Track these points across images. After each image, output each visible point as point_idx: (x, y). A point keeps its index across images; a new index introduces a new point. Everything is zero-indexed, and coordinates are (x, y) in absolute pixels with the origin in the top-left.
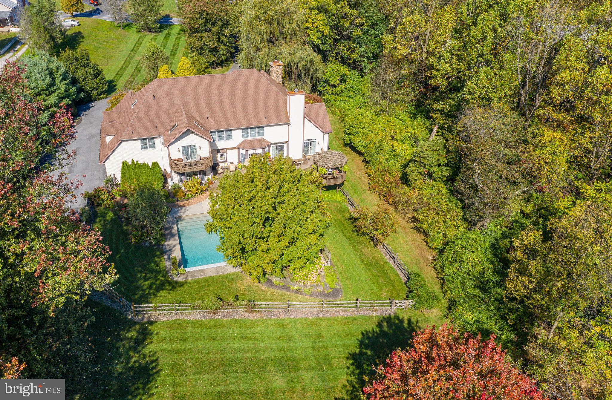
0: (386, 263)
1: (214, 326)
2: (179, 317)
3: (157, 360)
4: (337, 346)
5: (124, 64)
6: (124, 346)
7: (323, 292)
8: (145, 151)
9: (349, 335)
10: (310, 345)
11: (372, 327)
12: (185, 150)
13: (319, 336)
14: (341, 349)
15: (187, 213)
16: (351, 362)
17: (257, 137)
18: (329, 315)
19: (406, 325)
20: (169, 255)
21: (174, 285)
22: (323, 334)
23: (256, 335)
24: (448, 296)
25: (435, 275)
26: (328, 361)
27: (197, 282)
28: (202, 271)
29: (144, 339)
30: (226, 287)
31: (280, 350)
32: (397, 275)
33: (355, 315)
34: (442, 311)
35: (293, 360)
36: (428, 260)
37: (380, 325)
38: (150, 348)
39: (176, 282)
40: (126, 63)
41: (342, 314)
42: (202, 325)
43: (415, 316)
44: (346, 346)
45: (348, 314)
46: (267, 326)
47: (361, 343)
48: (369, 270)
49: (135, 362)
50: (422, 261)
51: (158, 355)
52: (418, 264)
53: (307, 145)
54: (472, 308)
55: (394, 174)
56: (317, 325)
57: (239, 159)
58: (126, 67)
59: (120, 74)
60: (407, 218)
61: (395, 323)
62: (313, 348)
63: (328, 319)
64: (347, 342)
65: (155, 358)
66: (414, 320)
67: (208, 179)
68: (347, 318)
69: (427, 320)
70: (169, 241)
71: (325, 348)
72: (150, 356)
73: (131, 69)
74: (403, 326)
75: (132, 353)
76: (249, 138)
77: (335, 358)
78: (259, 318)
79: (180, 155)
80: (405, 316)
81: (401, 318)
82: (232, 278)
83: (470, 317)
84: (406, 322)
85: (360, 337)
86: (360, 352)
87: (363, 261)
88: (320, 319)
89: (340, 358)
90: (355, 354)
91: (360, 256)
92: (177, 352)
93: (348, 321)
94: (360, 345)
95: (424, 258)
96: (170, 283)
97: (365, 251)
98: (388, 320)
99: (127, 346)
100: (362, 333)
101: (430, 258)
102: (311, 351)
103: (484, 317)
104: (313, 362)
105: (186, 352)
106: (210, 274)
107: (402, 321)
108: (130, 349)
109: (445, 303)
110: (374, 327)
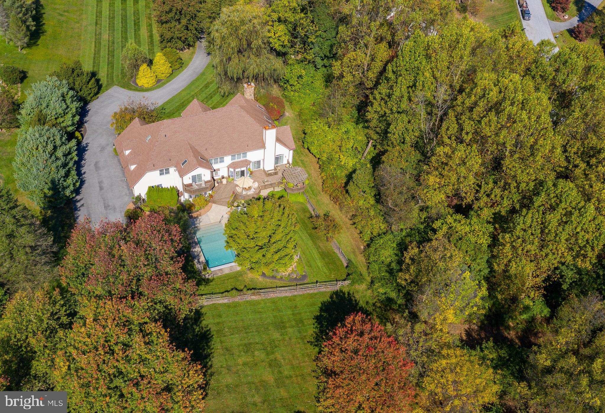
0: (334, 253)
1: (235, 306)
2: (213, 302)
3: (210, 329)
4: (306, 312)
5: (95, 46)
6: (189, 323)
7: (296, 278)
8: (162, 176)
9: (313, 304)
10: (291, 313)
11: (327, 298)
12: (194, 178)
13: (296, 307)
14: (309, 314)
15: (201, 224)
16: (315, 321)
17: (242, 159)
18: (300, 293)
19: (346, 296)
20: (198, 260)
21: (207, 281)
22: (298, 306)
23: (260, 310)
24: (371, 275)
25: (365, 261)
26: (301, 321)
27: (220, 278)
28: (221, 270)
29: (199, 318)
30: (238, 281)
31: (275, 317)
32: (341, 261)
33: (316, 291)
34: (367, 285)
35: (283, 323)
36: (361, 249)
37: (331, 297)
38: (204, 323)
39: (208, 279)
40: (97, 45)
41: (308, 291)
42: (228, 306)
43: (352, 290)
44: (312, 312)
45: (312, 292)
46: (265, 303)
47: (321, 309)
48: (324, 259)
49: (198, 331)
50: (356, 250)
51: (209, 326)
52: (354, 252)
53: (278, 159)
54: (383, 285)
55: (340, 181)
56: (294, 300)
57: (228, 174)
58: (99, 50)
59: (96, 61)
60: (348, 216)
61: (340, 295)
62: (293, 314)
63: (300, 296)
64: (312, 309)
65: (208, 328)
66: (351, 292)
67: (209, 194)
68: (311, 294)
69: (357, 292)
70: (195, 248)
71: (300, 314)
72: (205, 328)
73: (104, 52)
74: (345, 297)
75: (195, 327)
76: (236, 160)
77: (305, 319)
78: (260, 298)
79: (190, 181)
80: (346, 290)
81: (343, 291)
82: (239, 274)
83: (382, 290)
84: (347, 294)
85: (320, 305)
86: (321, 314)
87: (319, 252)
88: (295, 296)
89: (308, 319)
90: (318, 316)
91: (317, 248)
92: (218, 323)
93: (312, 296)
94: (320, 311)
95: (358, 248)
96: (204, 280)
97: (321, 245)
98: (336, 293)
99: (191, 323)
100: (322, 303)
101: (362, 247)
102: (292, 316)
103: (388, 290)
104: (293, 323)
105: (223, 323)
106: (227, 272)
107: (344, 294)
108: (193, 324)
109: (369, 279)
110: (328, 298)
